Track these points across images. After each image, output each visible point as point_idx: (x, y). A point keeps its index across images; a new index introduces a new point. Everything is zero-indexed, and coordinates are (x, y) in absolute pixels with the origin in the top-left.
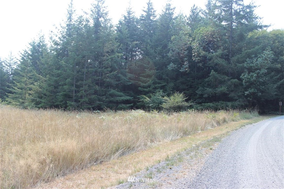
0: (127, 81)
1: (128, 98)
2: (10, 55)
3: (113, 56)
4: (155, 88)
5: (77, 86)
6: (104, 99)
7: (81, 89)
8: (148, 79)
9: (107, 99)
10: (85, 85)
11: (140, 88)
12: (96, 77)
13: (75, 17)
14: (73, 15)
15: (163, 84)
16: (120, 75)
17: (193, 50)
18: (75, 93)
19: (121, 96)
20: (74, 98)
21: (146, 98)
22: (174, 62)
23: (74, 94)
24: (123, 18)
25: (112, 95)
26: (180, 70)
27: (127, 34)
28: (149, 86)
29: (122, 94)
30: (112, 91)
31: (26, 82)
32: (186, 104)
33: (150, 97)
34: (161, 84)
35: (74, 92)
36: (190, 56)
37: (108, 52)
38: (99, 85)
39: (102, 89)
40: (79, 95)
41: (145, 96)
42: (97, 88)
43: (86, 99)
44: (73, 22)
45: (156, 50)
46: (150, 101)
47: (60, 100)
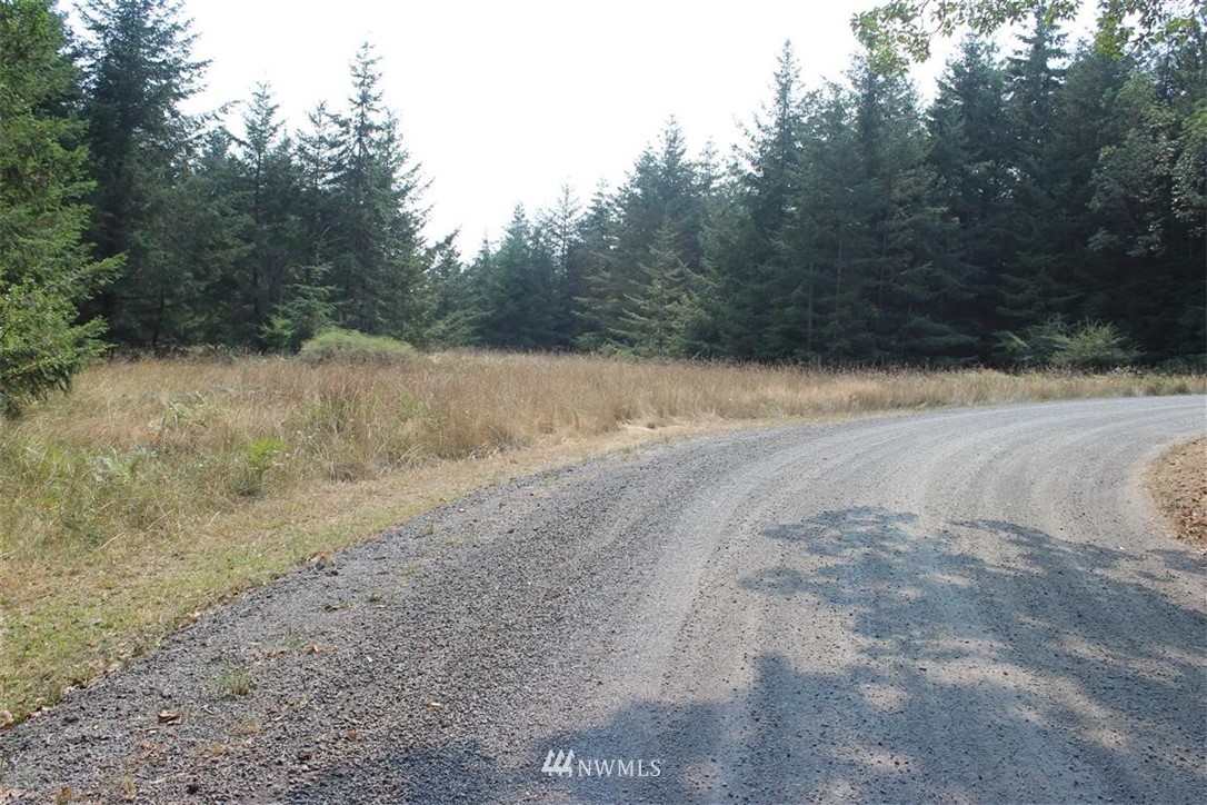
0: (961, 289)
1: (964, 338)
2: (563, 200)
3: (917, 217)
4: (1049, 310)
5: (818, 308)
6: (893, 343)
7: (831, 315)
8: (1025, 281)
9: (902, 344)
10: (843, 305)
11: (1000, 310)
12: (871, 282)
13: (796, 95)
14: (794, 87)
15: (1073, 297)
16: (939, 272)
17: (1173, 185)
18: (814, 327)
19: (943, 334)
20: (810, 341)
21: (1012, 340)
22: (1110, 226)
23: (811, 329)
24: (951, 73)
25: (917, 332)
26: (1128, 253)
27: (961, 139)
28: (1029, 304)
29: (945, 327)
30: (917, 320)
31: (661, 294)
32: (1120, 354)
33: (1025, 337)
34: (1067, 295)
35: (810, 324)
36: (1163, 206)
37: (901, 203)
38: (877, 304)
39: (890, 314)
40: (827, 332)
41: (1011, 335)
42: (875, 311)
43: (845, 343)
44: (793, 110)
45: (1053, 191)
46: (1025, 348)
47: (772, 345)
